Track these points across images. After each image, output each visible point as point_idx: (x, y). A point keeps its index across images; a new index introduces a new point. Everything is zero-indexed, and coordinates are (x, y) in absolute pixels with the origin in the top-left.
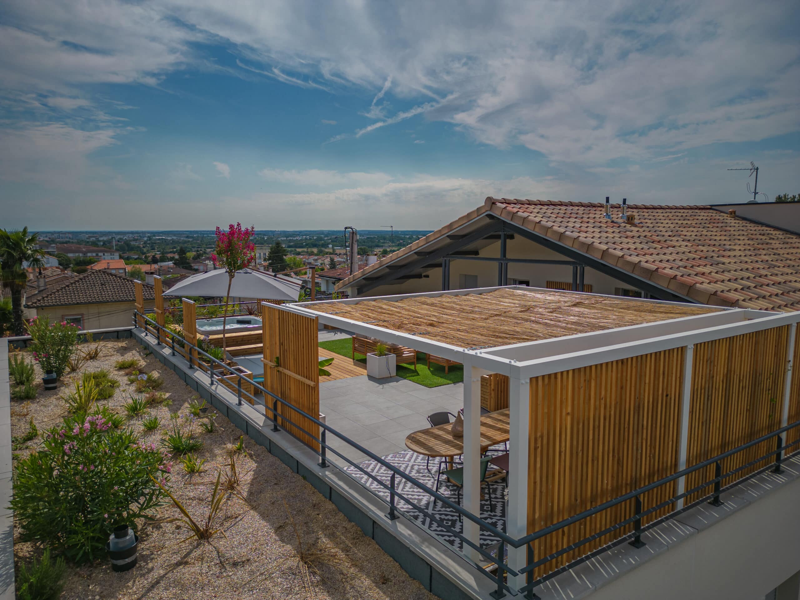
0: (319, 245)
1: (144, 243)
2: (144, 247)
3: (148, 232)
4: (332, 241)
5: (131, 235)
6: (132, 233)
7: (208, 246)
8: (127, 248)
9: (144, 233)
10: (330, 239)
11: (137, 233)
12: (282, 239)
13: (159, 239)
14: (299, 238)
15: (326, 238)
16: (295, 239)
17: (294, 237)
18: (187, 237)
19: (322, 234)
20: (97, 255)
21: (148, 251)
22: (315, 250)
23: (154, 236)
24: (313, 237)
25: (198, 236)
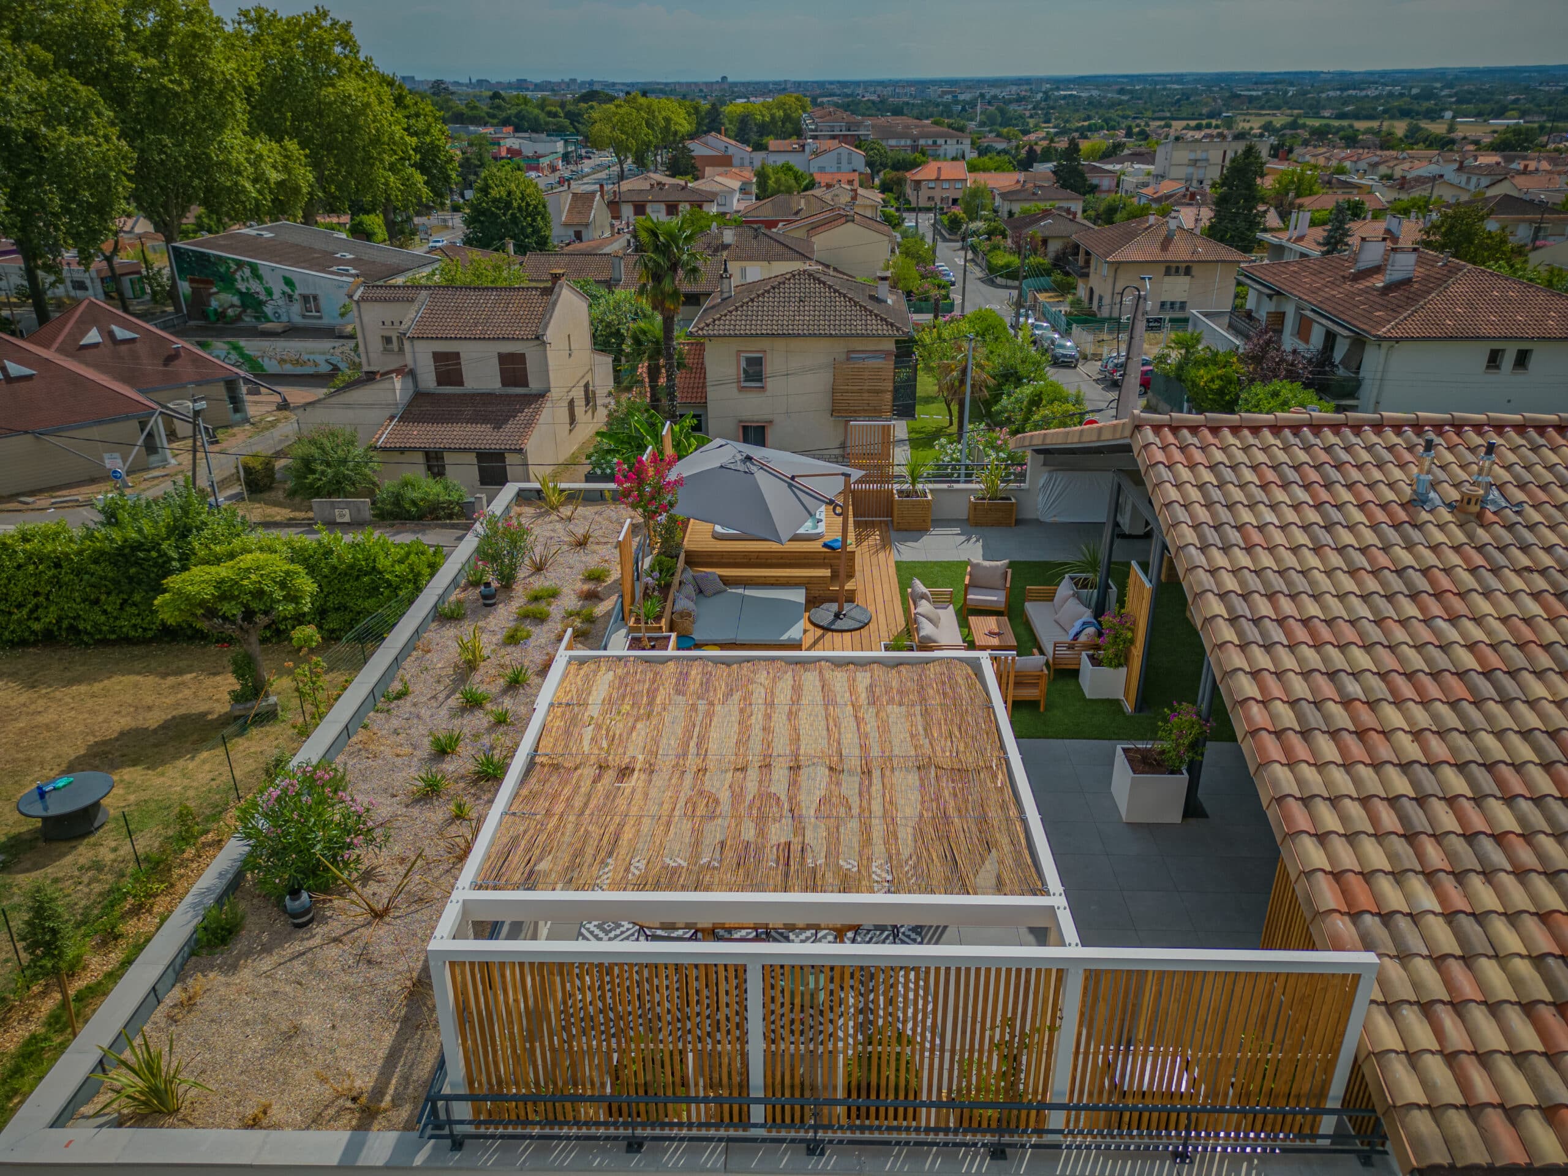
0: (1418, 113)
1: (1034, 108)
2: (1031, 117)
3: (1049, 80)
4: (1458, 102)
5: (1014, 89)
6: (1018, 82)
7: (1157, 115)
8: (999, 119)
9: (1040, 81)
10: (1456, 94)
11: (1027, 81)
12: (1331, 94)
13: (1065, 97)
14: (1372, 92)
15: (1445, 92)
16: (1364, 93)
17: (1361, 90)
18: (1121, 91)
19: (1436, 80)
20: (935, 143)
21: (1036, 126)
22: (1400, 128)
23: (1058, 89)
24: (1411, 88)
25: (1142, 90)
